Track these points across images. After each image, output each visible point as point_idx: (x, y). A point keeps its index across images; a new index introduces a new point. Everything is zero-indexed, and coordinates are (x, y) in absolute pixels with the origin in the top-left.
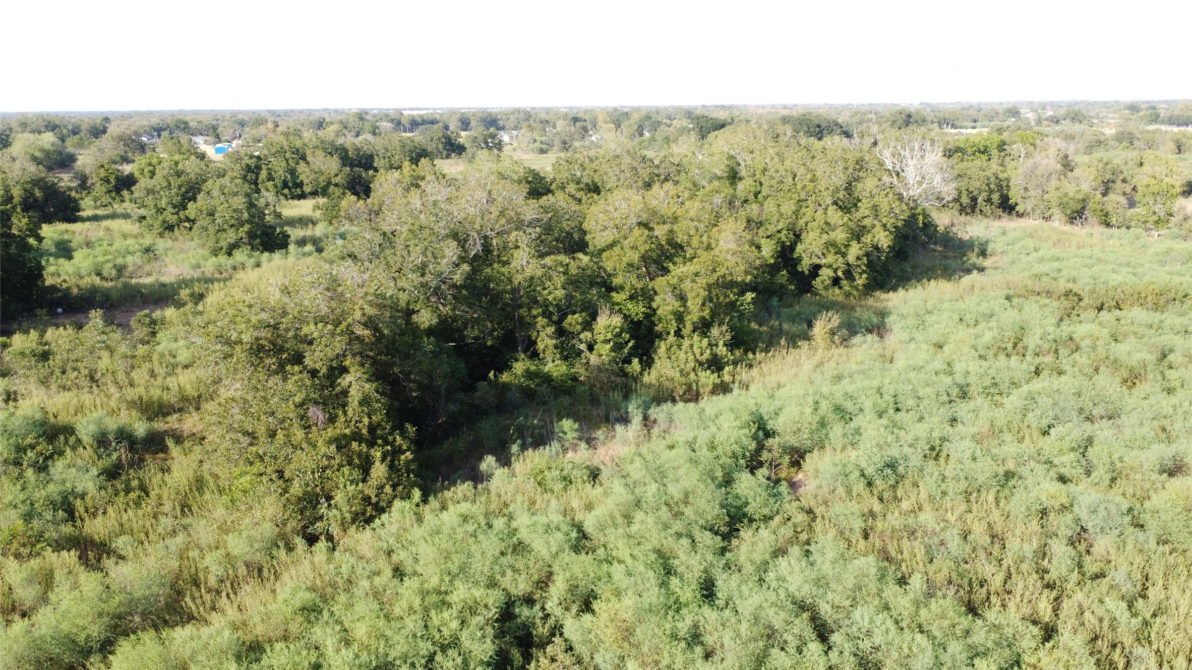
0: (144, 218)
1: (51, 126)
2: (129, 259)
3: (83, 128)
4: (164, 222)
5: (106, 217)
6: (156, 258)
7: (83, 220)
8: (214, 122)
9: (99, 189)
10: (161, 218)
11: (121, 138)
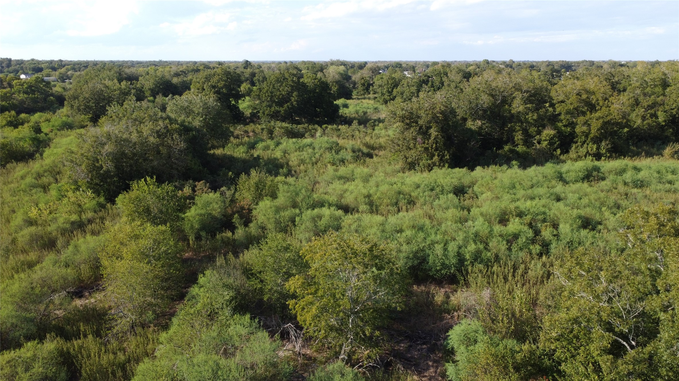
0: (376, 98)
1: (343, 64)
2: (368, 110)
3: (356, 65)
4: (384, 99)
5: (362, 99)
6: (379, 112)
7: (353, 99)
8: (414, 65)
9: (360, 88)
10: (383, 98)
11: (371, 69)
